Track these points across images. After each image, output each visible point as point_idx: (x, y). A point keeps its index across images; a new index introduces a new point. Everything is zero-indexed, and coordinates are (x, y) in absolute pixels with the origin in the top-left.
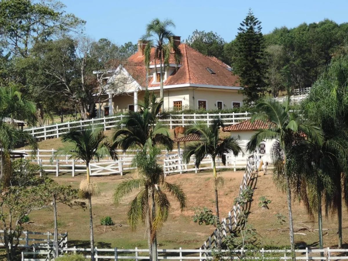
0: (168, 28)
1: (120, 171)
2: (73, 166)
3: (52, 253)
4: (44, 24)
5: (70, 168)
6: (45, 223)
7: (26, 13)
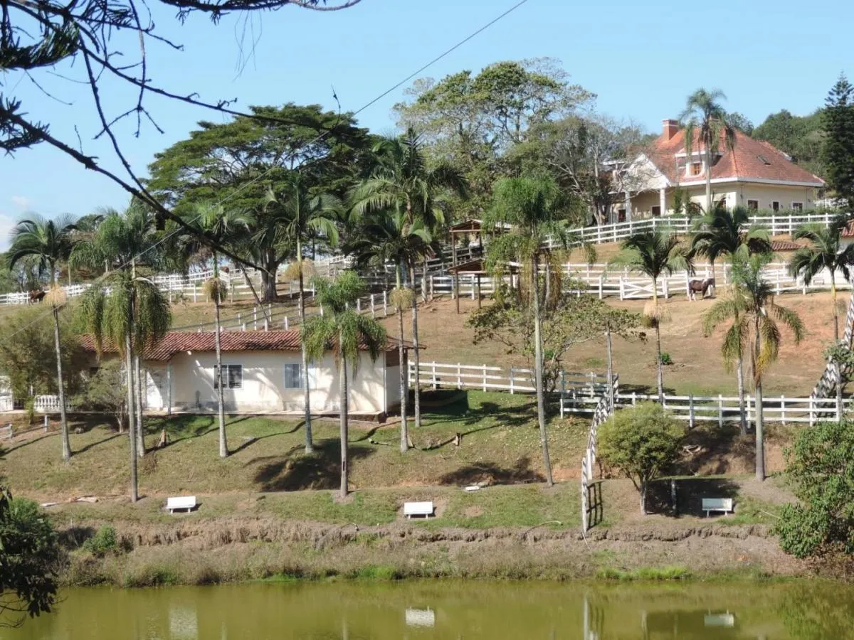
0: (717, 102)
1: (665, 293)
2: (599, 285)
3: (603, 401)
4: (540, 99)
5: (597, 288)
6: (578, 362)
7: (518, 84)
